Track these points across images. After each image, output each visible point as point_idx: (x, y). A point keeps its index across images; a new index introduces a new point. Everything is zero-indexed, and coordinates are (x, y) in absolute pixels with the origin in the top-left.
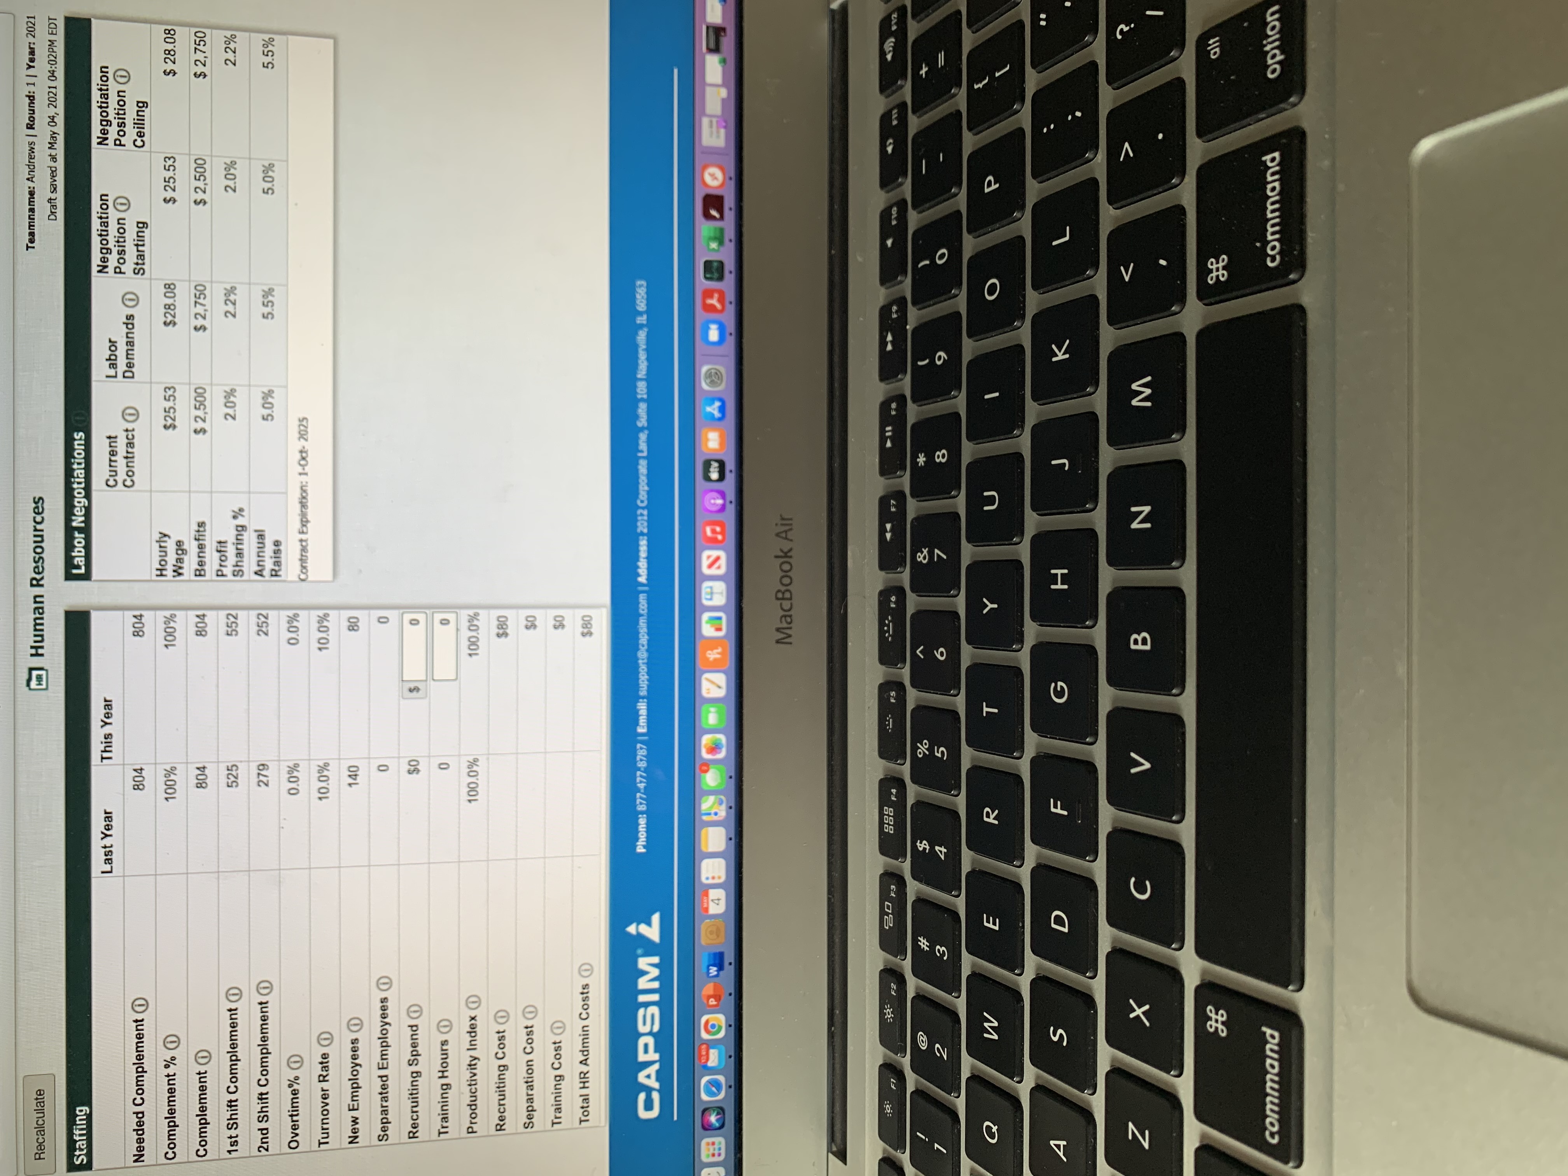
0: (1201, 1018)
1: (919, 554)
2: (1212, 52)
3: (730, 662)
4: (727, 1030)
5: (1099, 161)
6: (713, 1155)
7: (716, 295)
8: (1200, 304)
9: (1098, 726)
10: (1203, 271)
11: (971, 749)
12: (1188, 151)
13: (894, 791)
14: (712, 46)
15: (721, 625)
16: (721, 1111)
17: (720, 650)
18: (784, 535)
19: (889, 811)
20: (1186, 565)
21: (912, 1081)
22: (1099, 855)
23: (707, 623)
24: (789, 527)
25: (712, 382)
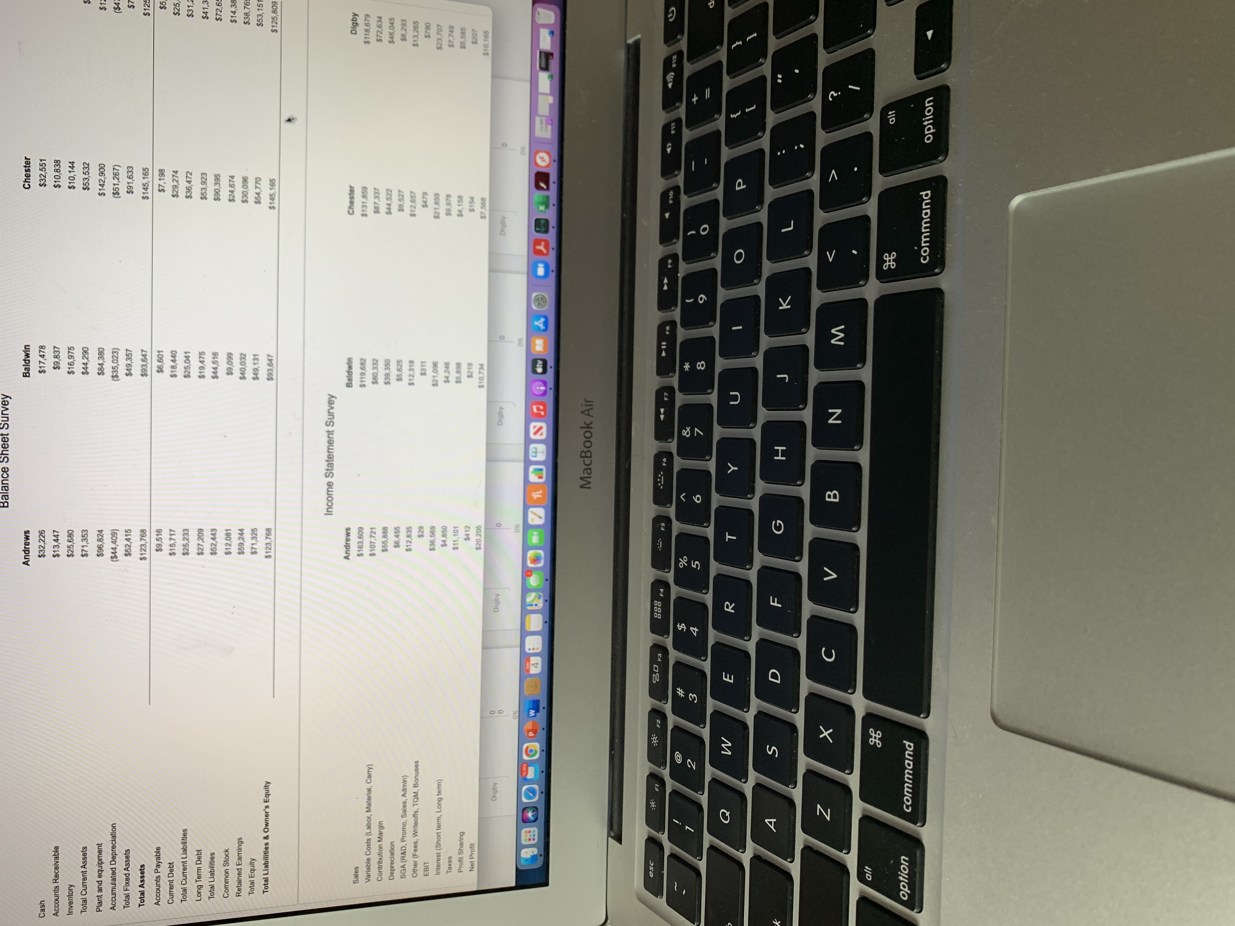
0: (865, 736)
1: (684, 431)
2: (891, 120)
3: (548, 501)
4: (541, 754)
5: (815, 179)
6: (530, 840)
7: (543, 243)
8: (878, 281)
9: (803, 550)
10: (880, 261)
11: (717, 563)
12: (873, 181)
13: (662, 590)
14: (543, 66)
15: (542, 474)
16: (535, 809)
17: (541, 492)
18: (587, 412)
19: (658, 603)
20: (863, 448)
21: (670, 784)
22: (802, 633)
23: (533, 472)
24: (591, 407)
25: (539, 304)
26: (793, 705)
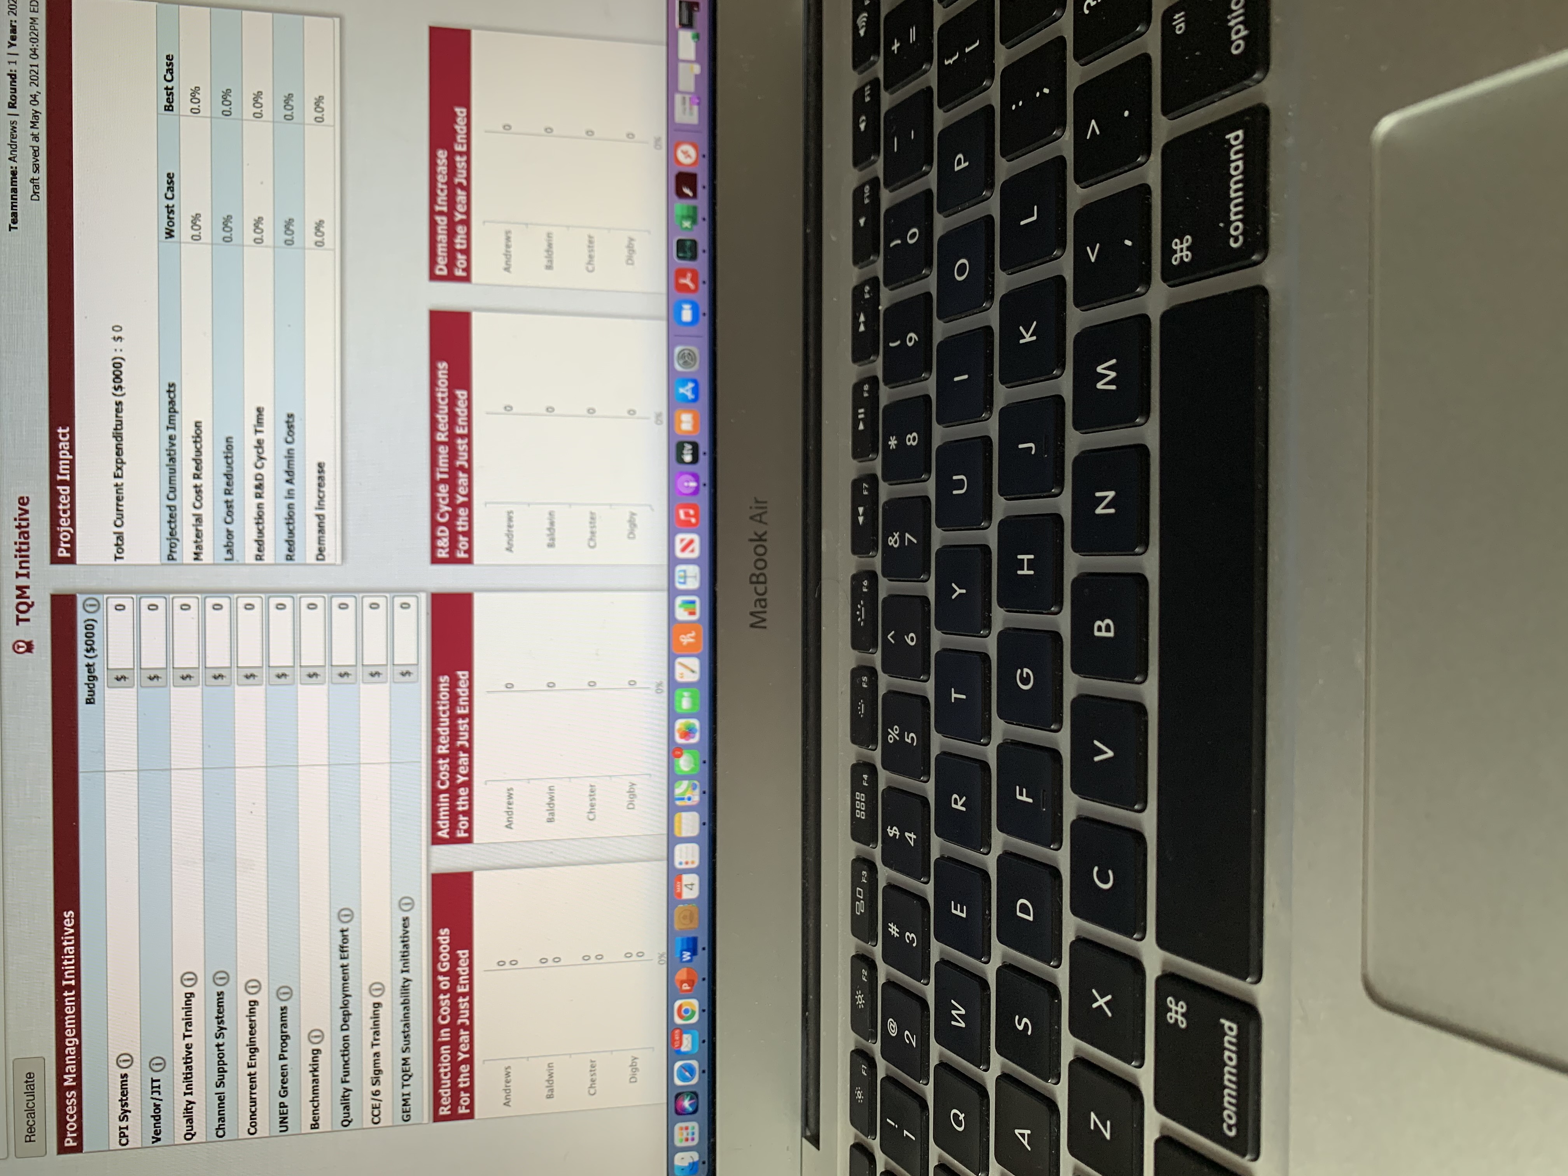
0: (1161, 1010)
1: (890, 538)
2: (1178, 27)
3: (704, 646)
4: (700, 1015)
5: (1067, 139)
6: (687, 1140)
7: (689, 275)
8: (1165, 285)
9: (1062, 713)
10: (1167, 252)
11: (940, 735)
12: (1153, 128)
13: (865, 777)
14: (685, 21)
15: (694, 609)
16: (694, 1095)
17: (693, 634)
18: (758, 518)
19: (861, 796)
20: (1149, 551)
21: (882, 1068)
22: (1064, 843)
23: (680, 606)
24: (764, 510)
25: (685, 363)
26: (1052, 955)
